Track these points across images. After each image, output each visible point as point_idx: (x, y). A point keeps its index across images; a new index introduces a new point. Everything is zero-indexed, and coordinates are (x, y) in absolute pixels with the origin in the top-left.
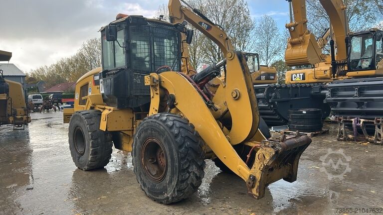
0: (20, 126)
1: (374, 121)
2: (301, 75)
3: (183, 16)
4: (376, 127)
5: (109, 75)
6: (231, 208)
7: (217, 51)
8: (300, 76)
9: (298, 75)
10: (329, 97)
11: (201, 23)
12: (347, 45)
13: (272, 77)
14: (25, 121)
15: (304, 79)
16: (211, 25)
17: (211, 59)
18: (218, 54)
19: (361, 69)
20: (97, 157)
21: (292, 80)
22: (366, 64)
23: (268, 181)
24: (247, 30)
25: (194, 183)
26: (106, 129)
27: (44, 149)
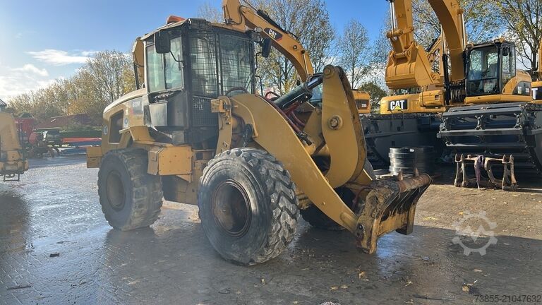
0: (12, 175)
1: (502, 160)
2: (402, 102)
3: (243, 19)
4: (505, 168)
5: (159, 99)
6: (333, 268)
7: (284, 69)
8: (400, 103)
9: (398, 102)
10: (444, 130)
11: (267, 30)
12: (464, 61)
13: (364, 105)
14: (21, 168)
15: (405, 107)
16: (281, 33)
17: (275, 81)
18: (284, 73)
19: (482, 93)
20: (143, 212)
21: (389, 110)
22: (488, 87)
23: (379, 231)
24: (325, 40)
25: (286, 237)
26: (158, 173)
27: (54, 206)
